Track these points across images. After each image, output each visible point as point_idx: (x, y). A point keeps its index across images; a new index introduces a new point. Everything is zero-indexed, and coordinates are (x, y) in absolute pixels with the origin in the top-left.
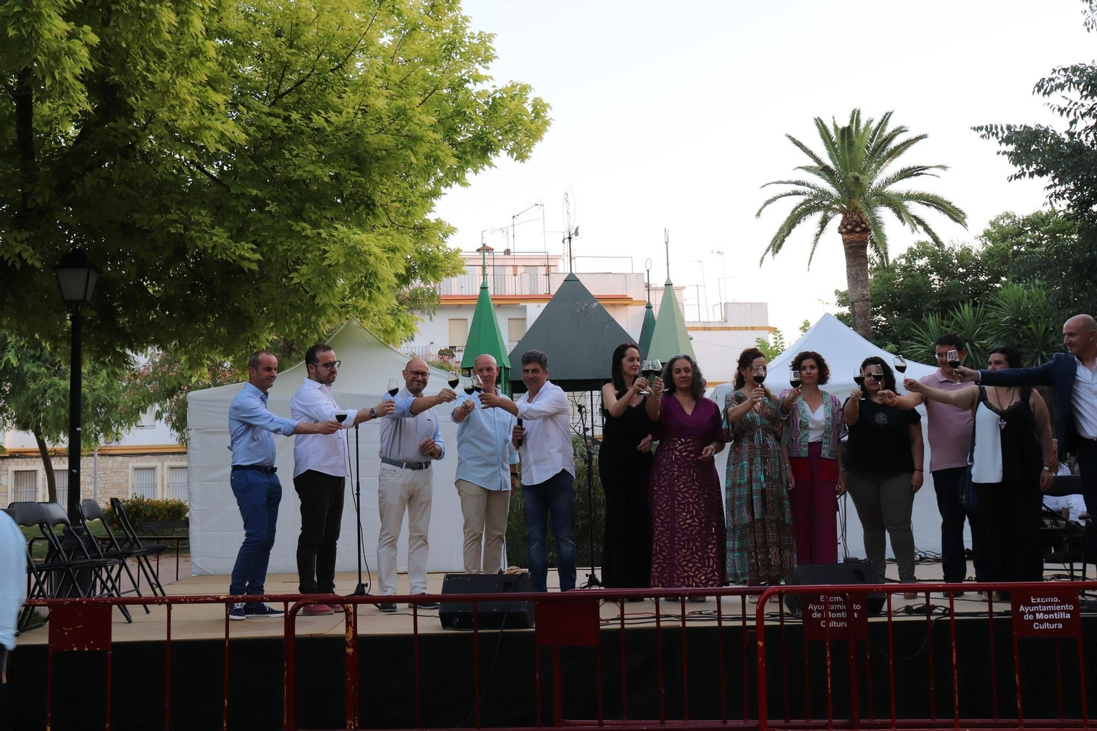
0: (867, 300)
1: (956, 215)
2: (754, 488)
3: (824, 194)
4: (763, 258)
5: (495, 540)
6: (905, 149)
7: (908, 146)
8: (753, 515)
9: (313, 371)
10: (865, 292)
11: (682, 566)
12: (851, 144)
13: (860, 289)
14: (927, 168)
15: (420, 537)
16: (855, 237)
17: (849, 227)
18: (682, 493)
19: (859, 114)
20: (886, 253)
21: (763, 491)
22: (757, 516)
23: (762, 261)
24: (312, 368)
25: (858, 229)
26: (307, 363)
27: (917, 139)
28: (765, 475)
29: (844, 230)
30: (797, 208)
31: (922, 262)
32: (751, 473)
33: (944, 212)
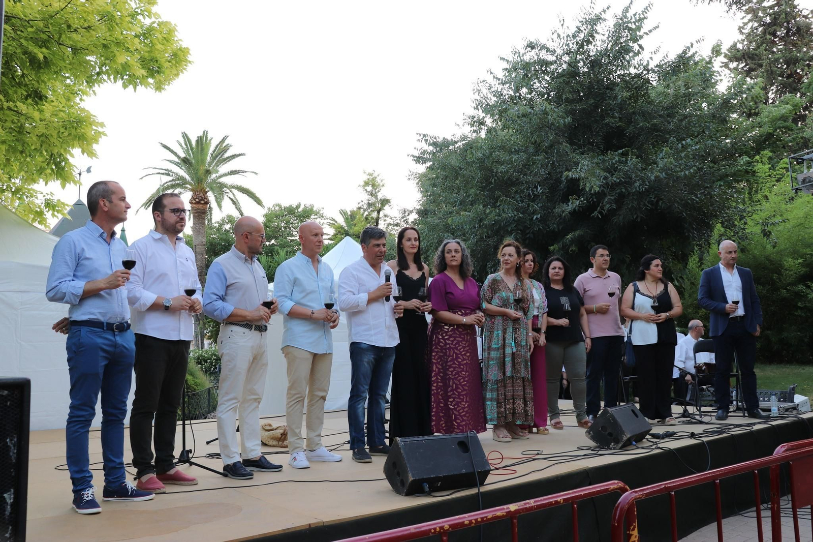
0: (204, 245)
1: (258, 202)
2: (507, 352)
3: (181, 178)
4: (138, 210)
5: (318, 400)
6: (232, 159)
7: (234, 158)
8: (504, 373)
9: (159, 219)
10: (203, 240)
11: (462, 417)
12: (202, 150)
13: (200, 238)
14: (246, 172)
15: (256, 399)
16: (200, 206)
17: (197, 200)
18: (462, 355)
19: (207, 133)
20: (211, 219)
21: (513, 354)
22: (508, 374)
23: (137, 212)
24: (158, 216)
25: (202, 202)
26: (154, 210)
27: (240, 155)
28: (515, 342)
29: (194, 202)
30: (167, 183)
31: (227, 227)
32: (504, 340)
33: (252, 198)
